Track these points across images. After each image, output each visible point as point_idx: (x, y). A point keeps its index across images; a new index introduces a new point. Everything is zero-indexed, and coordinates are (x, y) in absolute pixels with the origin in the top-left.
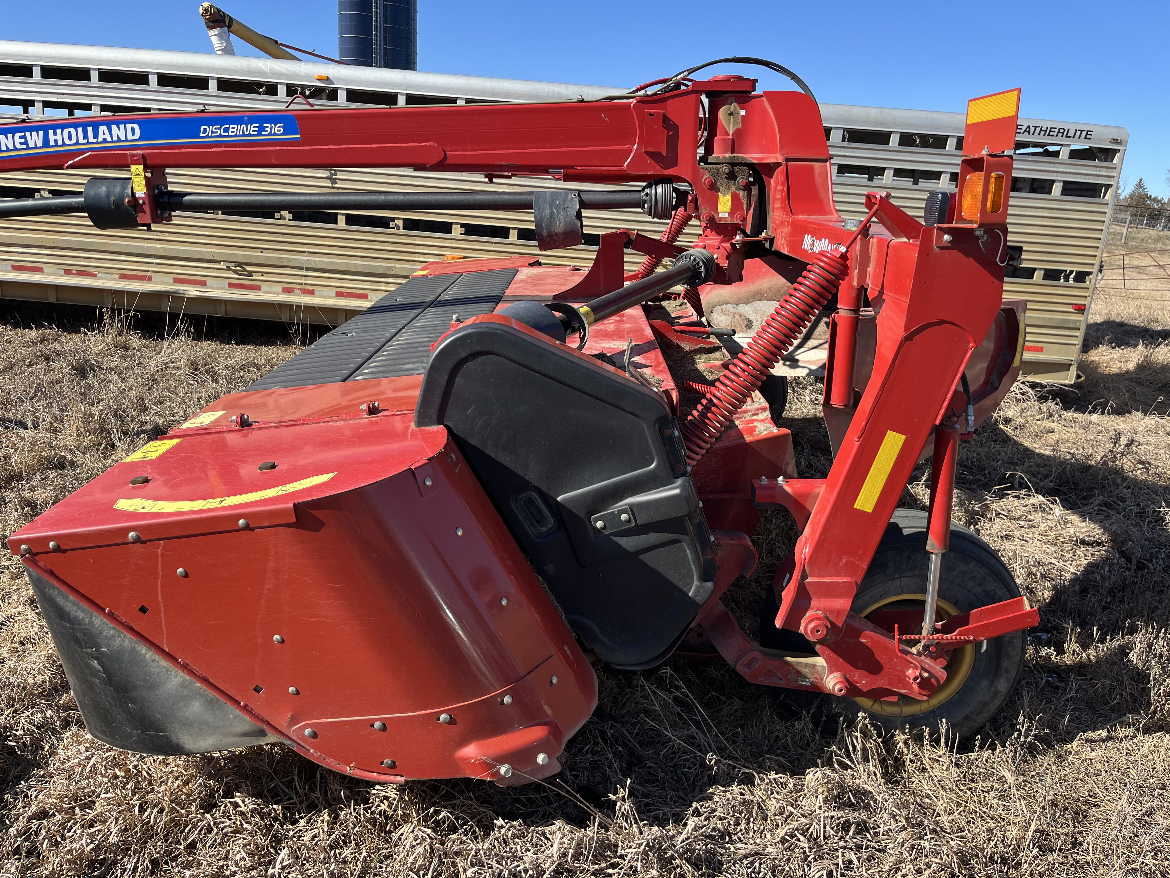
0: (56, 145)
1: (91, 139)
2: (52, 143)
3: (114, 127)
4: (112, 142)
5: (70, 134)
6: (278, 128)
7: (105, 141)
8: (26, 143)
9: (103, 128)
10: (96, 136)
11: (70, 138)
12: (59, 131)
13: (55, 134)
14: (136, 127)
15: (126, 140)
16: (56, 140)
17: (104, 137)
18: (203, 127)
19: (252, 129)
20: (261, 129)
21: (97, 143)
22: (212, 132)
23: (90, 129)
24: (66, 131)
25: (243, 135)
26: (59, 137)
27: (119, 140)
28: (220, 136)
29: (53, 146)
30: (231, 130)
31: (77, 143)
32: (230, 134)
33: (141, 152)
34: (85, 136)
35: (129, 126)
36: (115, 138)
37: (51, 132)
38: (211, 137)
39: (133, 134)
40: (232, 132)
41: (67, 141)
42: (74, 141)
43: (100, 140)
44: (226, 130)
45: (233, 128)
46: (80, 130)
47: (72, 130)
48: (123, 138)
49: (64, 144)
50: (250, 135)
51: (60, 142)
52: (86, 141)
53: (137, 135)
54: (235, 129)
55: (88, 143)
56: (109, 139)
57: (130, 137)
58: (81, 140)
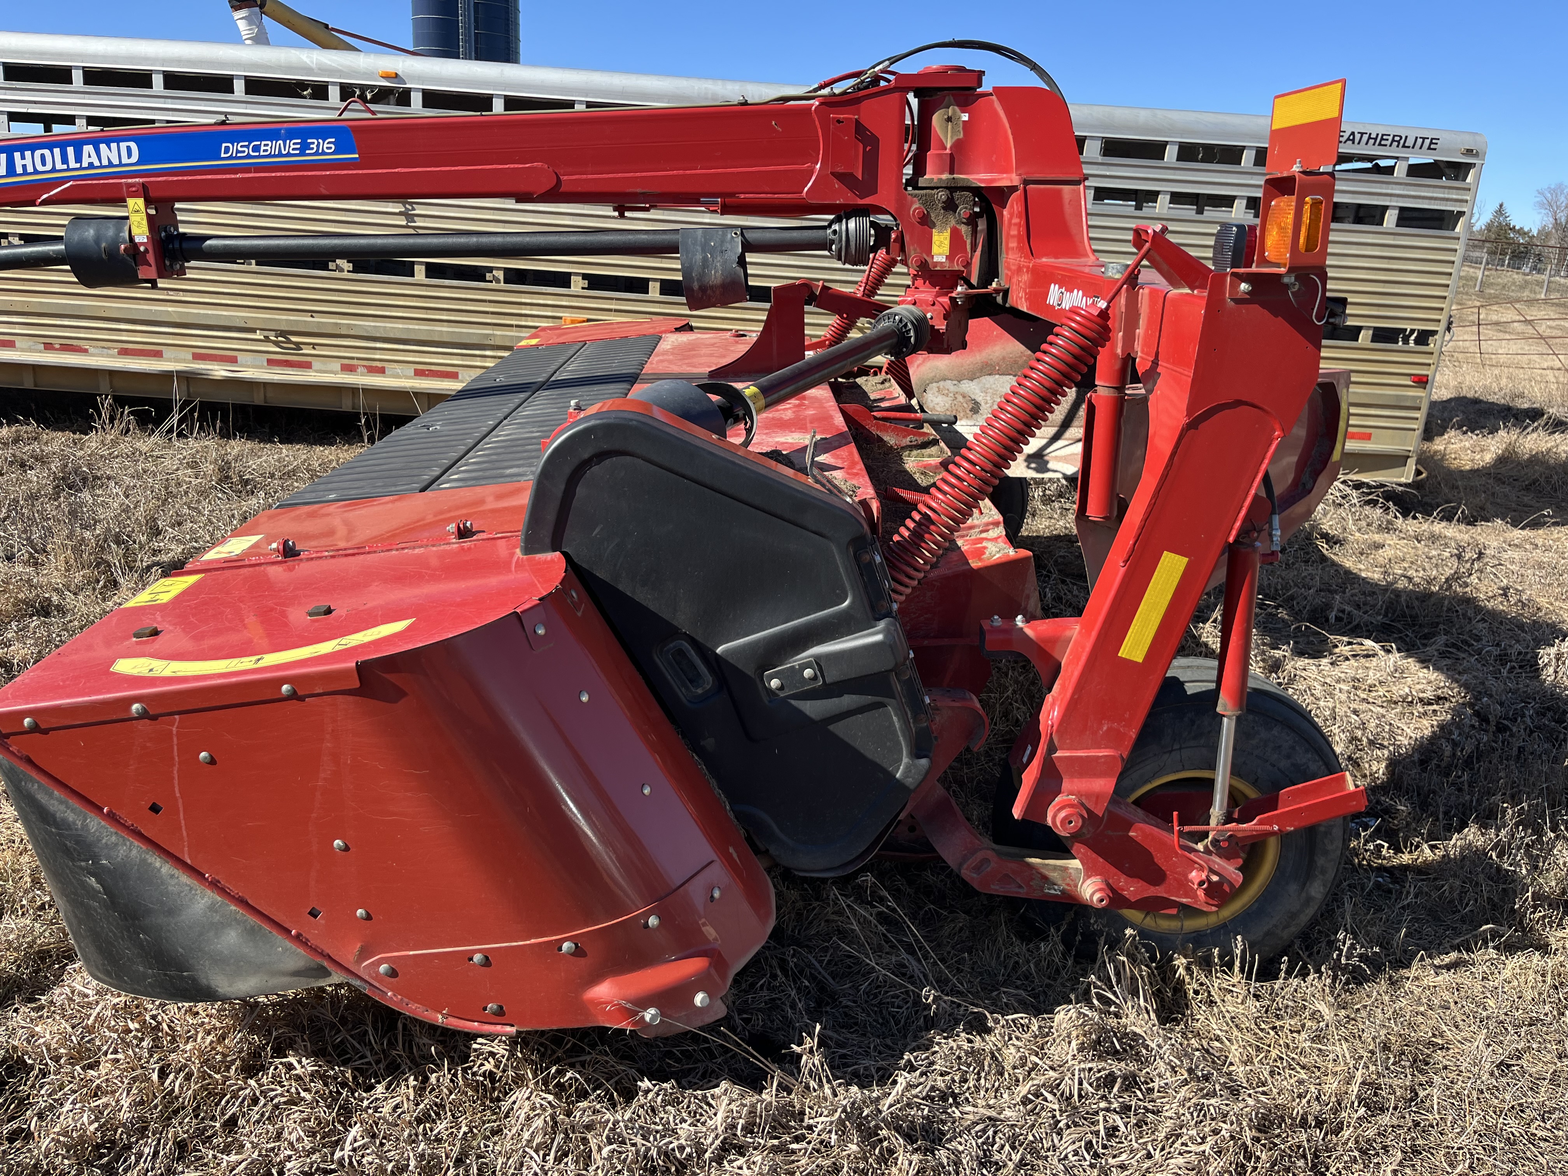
0: (25, 173)
1: (73, 164)
2: (19, 170)
3: (103, 147)
4: (102, 167)
5: (43, 156)
6: (328, 145)
7: (91, 166)
9: (88, 149)
10: (78, 159)
11: (44, 163)
12: (28, 154)
13: (23, 158)
14: (133, 146)
15: (121, 165)
16: (24, 166)
17: (90, 160)
18: (224, 145)
19: (292, 147)
20: (304, 146)
21: (81, 168)
22: (238, 152)
23: (70, 150)
24: (38, 153)
25: (280, 155)
26: (28, 161)
27: (111, 165)
28: (248, 156)
29: (20, 175)
30: (263, 148)
31: (54, 170)
32: (262, 153)
33: (141, 180)
34: (65, 160)
35: (123, 145)
36: (105, 162)
37: (17, 155)
38: (237, 158)
39: (130, 155)
40: (265, 151)
41: (40, 168)
42: (49, 167)
43: (85, 164)
44: (256, 149)
45: (266, 145)
46: (57, 151)
47: (47, 152)
48: (116, 161)
49: (36, 172)
50: (289, 155)
51: (30, 169)
52: (65, 167)
53: (135, 158)
54: (268, 147)
55: (68, 170)
56: (97, 163)
57: (125, 160)
58: (59, 166)
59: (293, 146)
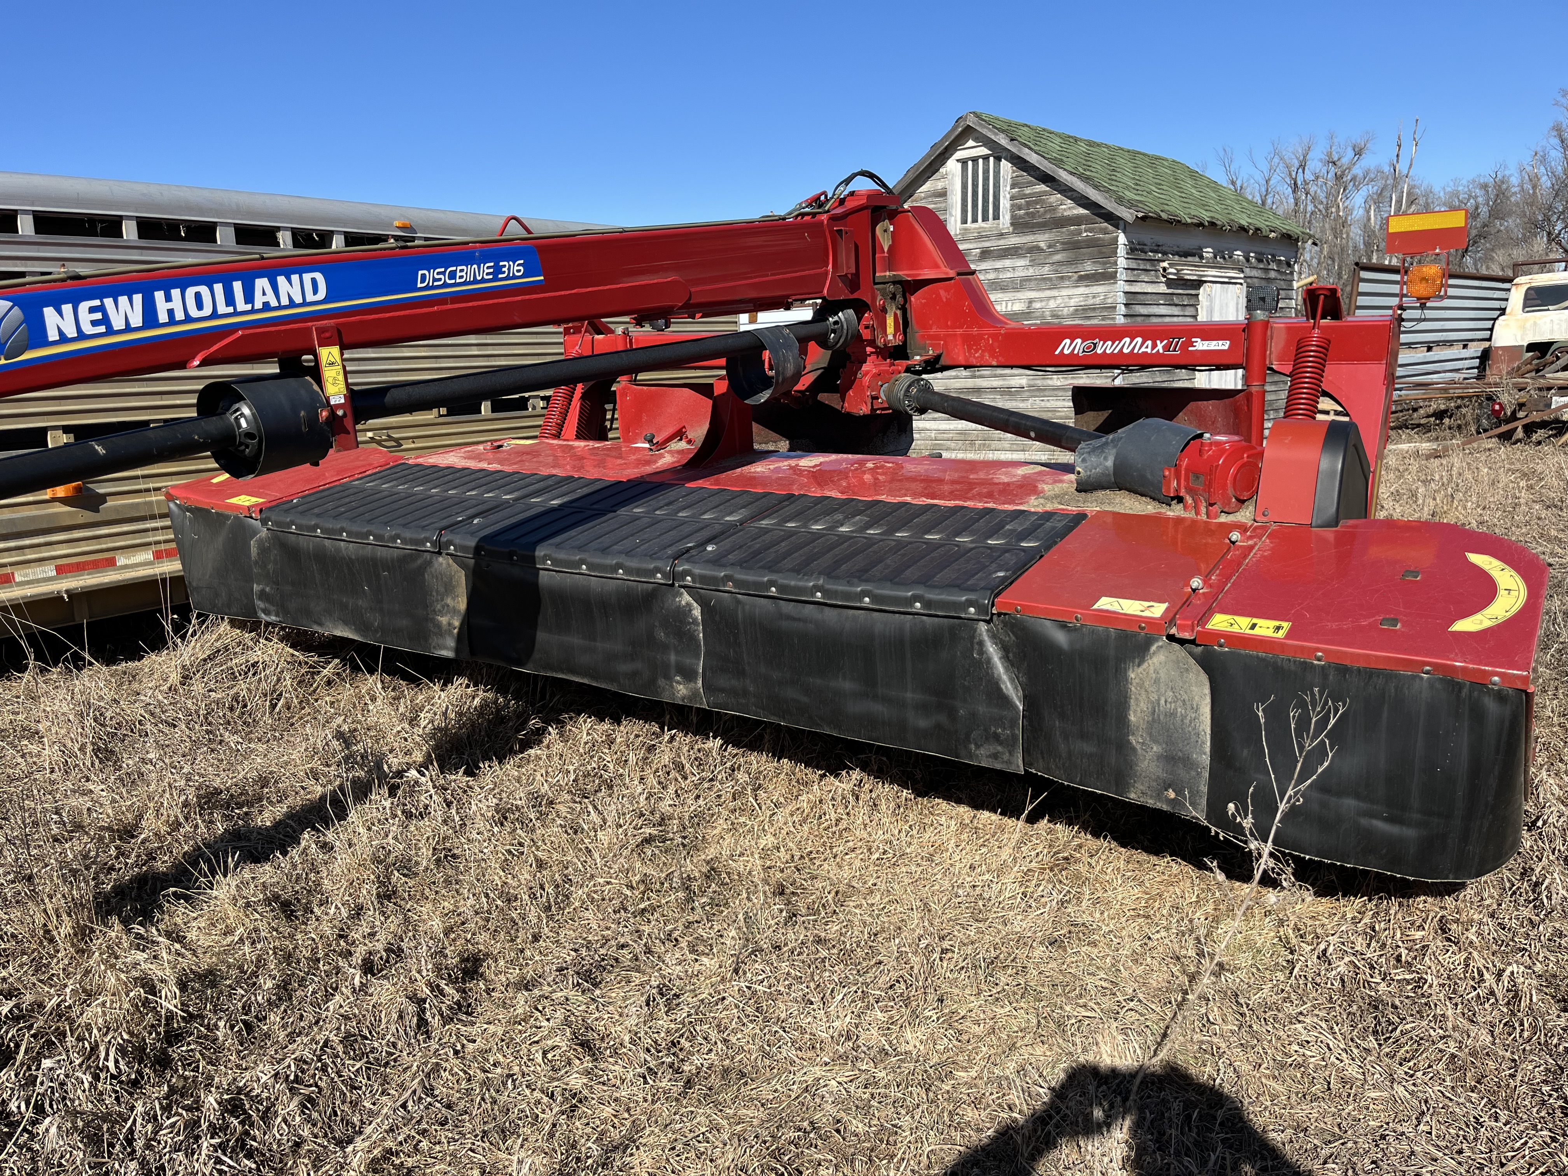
0: (172, 321)
1: (241, 306)
2: (163, 318)
3: (281, 280)
4: (280, 307)
5: (198, 297)
6: (514, 268)
7: (266, 307)
8: (106, 321)
9: (262, 283)
10: (249, 297)
11: (200, 306)
12: (176, 293)
13: (168, 299)
14: (319, 277)
15: (305, 304)
16: (171, 312)
17: (265, 299)
18: (420, 272)
19: (487, 271)
20: (498, 270)
21: (253, 311)
22: (435, 280)
23: (237, 286)
24: (191, 292)
25: (475, 282)
26: (176, 304)
27: (292, 304)
28: (445, 285)
29: (164, 325)
30: (459, 274)
31: (215, 315)
32: (458, 281)
33: (332, 322)
34: (230, 300)
35: (307, 277)
36: (285, 301)
37: (159, 295)
38: (434, 287)
39: (315, 291)
40: (461, 277)
41: (194, 313)
42: (207, 311)
43: (258, 305)
44: (453, 275)
45: (462, 271)
46: (218, 288)
47: (204, 290)
48: (298, 299)
49: (188, 319)
50: (483, 281)
51: (179, 315)
52: (230, 310)
53: (322, 294)
54: (465, 272)
55: (236, 313)
56: (274, 303)
57: (310, 298)
58: (222, 309)
59: (485, 270)
